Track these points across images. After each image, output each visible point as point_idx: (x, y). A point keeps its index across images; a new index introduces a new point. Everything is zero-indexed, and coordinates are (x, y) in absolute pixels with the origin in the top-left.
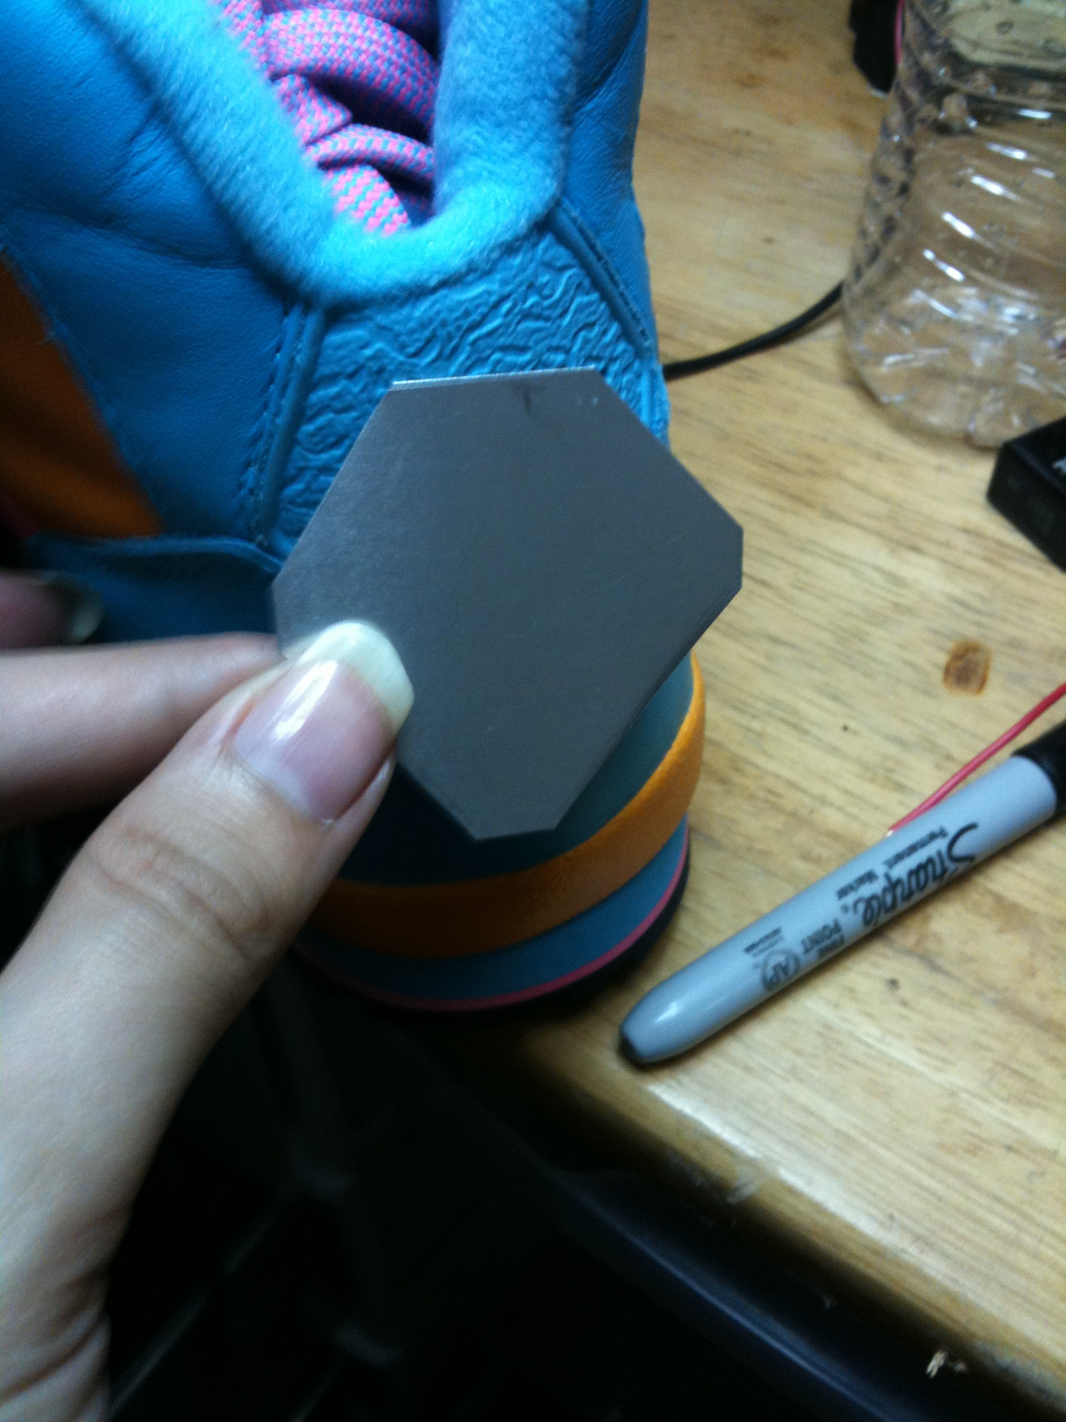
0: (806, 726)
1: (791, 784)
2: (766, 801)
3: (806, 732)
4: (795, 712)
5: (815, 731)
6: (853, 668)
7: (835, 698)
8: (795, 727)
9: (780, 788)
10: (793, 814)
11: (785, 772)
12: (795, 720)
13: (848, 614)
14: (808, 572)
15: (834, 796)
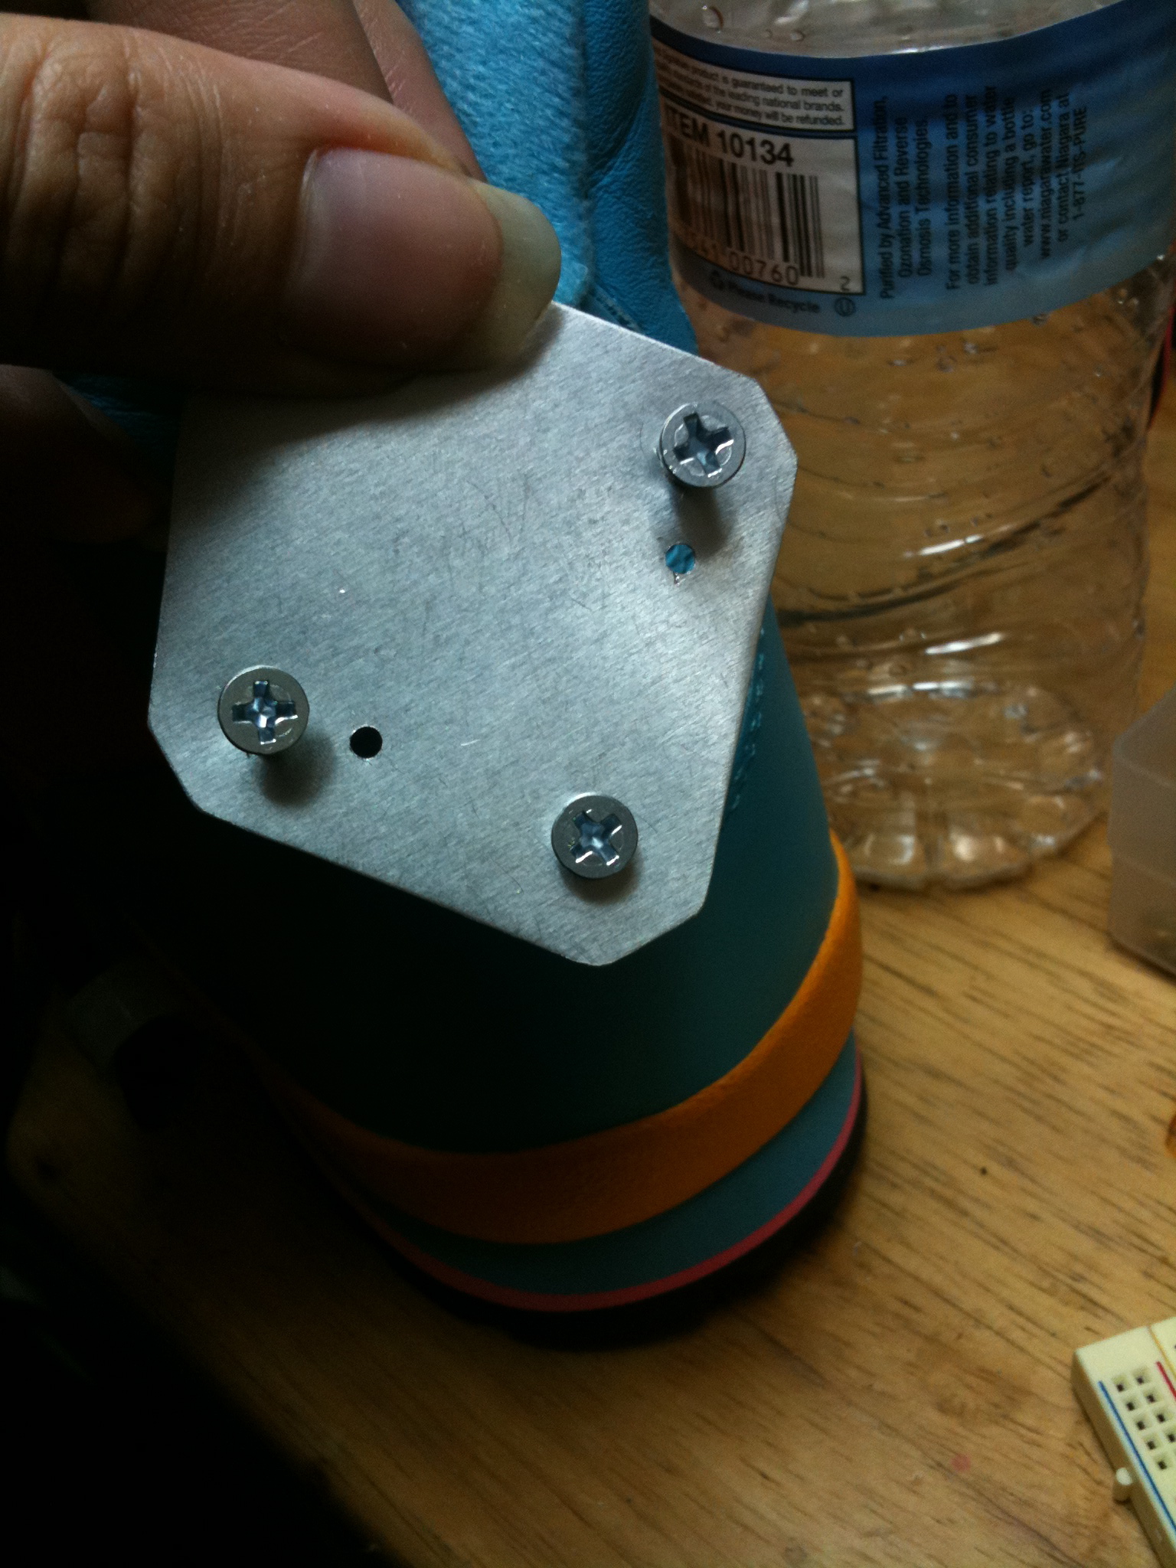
13: (1039, 1039)
14: (989, 977)
15: (996, 1314)
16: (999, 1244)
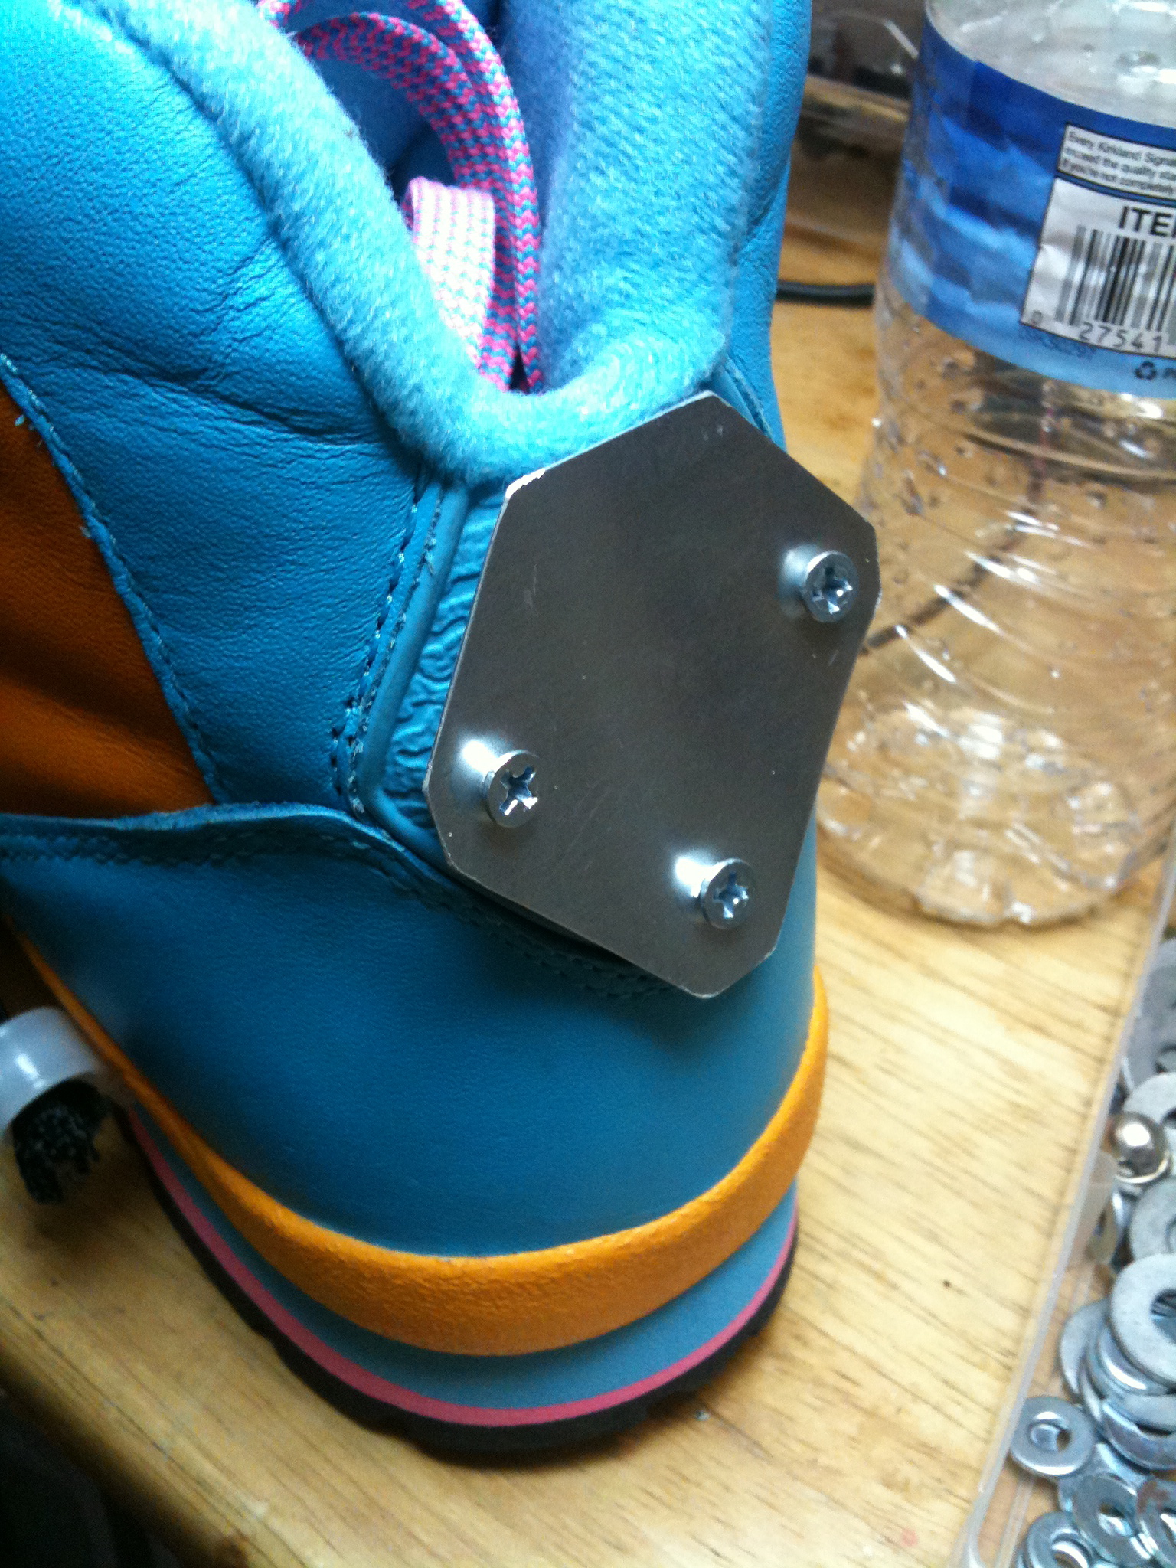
0: (892, 1275)
1: (873, 1367)
2: (837, 1390)
3: (894, 1286)
4: (877, 1255)
5: (906, 1285)
6: (958, 1194)
7: (933, 1237)
8: (879, 1276)
9: (854, 1370)
10: (871, 1413)
11: (861, 1346)
12: (877, 1266)
13: (952, 1114)
14: (899, 1050)
16: (929, 1318)
